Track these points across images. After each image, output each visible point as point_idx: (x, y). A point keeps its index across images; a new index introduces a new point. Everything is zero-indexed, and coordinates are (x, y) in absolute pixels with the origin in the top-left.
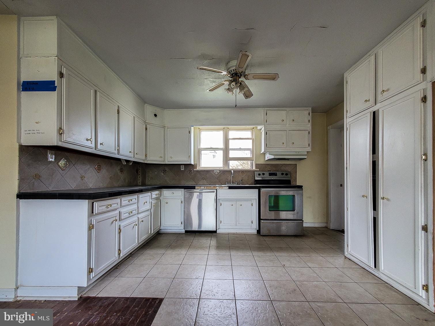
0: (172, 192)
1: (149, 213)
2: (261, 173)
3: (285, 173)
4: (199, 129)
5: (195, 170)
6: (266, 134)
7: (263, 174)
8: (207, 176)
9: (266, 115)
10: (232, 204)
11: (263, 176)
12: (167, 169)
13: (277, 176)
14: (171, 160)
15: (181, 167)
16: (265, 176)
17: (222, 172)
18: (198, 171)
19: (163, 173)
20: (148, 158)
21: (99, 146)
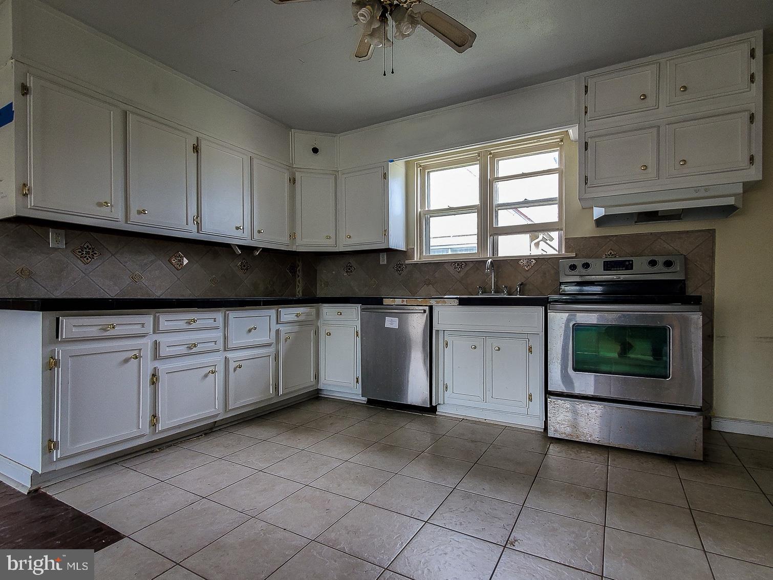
0: (339, 310)
1: (272, 350)
2: (579, 262)
3: (661, 260)
4: (420, 166)
5: (407, 262)
6: (586, 149)
7: (586, 266)
8: (437, 275)
9: (586, 92)
10: (474, 343)
11: (584, 271)
12: (352, 261)
13: (632, 269)
14: (350, 242)
15: (381, 258)
16: (590, 270)
17: (471, 265)
18: (416, 265)
19: (347, 272)
20: (299, 241)
21: (134, 216)
